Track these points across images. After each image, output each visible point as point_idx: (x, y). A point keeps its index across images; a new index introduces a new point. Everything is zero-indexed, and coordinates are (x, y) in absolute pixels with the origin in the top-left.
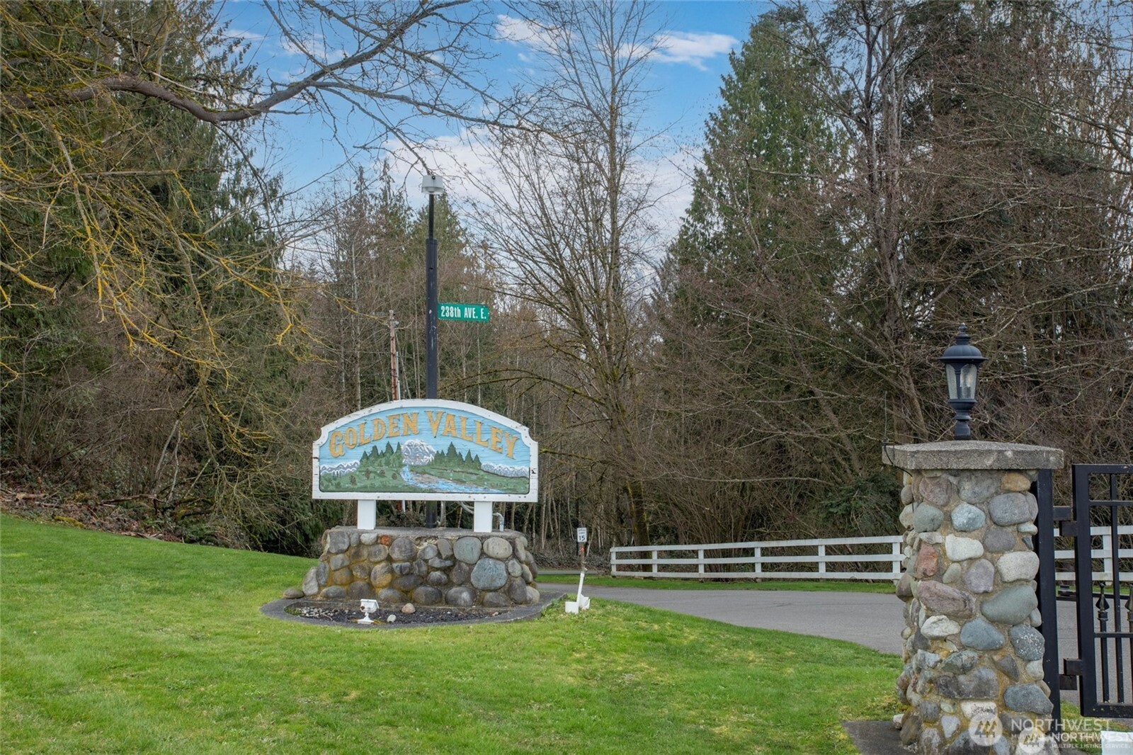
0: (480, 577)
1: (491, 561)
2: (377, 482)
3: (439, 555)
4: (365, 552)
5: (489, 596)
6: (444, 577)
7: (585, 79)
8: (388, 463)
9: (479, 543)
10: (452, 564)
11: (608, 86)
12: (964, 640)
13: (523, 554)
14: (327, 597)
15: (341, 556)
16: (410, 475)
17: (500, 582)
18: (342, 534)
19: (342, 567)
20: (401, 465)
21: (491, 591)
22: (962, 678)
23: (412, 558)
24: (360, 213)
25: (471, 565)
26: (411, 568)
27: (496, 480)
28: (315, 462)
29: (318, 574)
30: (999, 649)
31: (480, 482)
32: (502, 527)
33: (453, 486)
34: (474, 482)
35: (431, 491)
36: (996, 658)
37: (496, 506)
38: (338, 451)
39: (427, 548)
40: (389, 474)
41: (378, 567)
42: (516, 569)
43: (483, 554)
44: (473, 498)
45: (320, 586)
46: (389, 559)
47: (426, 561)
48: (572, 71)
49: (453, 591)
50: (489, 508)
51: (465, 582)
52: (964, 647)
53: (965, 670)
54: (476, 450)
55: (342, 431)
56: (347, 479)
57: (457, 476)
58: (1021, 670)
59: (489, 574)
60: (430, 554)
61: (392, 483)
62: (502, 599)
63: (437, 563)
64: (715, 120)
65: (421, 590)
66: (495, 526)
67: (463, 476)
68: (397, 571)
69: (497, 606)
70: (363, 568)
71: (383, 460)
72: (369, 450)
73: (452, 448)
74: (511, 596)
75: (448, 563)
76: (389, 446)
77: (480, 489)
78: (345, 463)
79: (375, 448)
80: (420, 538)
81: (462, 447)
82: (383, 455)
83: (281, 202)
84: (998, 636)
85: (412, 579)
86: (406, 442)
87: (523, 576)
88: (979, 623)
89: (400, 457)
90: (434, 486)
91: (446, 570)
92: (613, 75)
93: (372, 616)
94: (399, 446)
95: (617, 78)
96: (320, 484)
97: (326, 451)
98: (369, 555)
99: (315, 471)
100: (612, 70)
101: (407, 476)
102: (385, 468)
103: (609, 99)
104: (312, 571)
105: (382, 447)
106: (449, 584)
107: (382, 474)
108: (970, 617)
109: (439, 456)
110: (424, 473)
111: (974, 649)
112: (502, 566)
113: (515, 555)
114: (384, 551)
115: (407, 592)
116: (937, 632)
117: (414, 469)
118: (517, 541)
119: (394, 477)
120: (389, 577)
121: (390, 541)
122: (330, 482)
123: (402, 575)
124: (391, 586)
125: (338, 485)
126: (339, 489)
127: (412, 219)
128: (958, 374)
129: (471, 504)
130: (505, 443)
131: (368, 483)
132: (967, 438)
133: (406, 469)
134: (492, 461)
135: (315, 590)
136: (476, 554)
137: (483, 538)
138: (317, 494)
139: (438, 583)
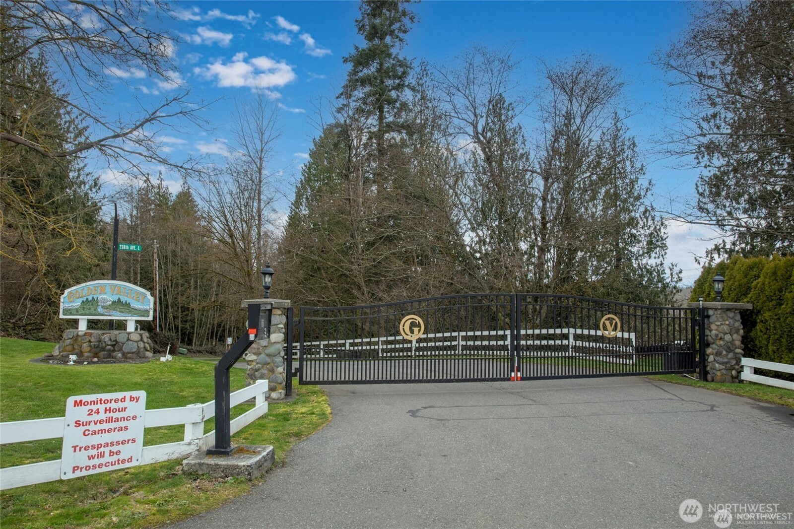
0: (126, 349)
1: (131, 342)
2: (88, 312)
3: (110, 340)
4: (80, 339)
5: (129, 355)
6: (112, 348)
7: (248, 144)
8: (92, 305)
9: (127, 335)
10: (115, 343)
11: (259, 148)
12: (258, 361)
13: (145, 340)
14: (62, 356)
15: (69, 340)
16: (102, 309)
17: (134, 350)
18: (71, 332)
19: (70, 345)
20: (98, 306)
21: (130, 353)
22: (256, 373)
23: (100, 341)
24: (147, 194)
25: (123, 344)
26: (99, 345)
27: (136, 312)
28: (61, 304)
29: (59, 347)
30: (268, 364)
31: (130, 312)
32: (139, 330)
33: (119, 314)
34: (128, 312)
35: (110, 316)
36: (268, 367)
37: (137, 322)
38: (71, 300)
39: (106, 338)
40: (93, 309)
41: (85, 344)
42: (141, 345)
43: (128, 339)
44: (127, 318)
45: (60, 352)
46: (90, 341)
47: (105, 342)
48: (243, 140)
49: (115, 354)
50: (134, 322)
51: (120, 350)
52: (257, 363)
53: (257, 370)
54: (129, 300)
55: (74, 292)
56: (75, 311)
57: (121, 310)
58: (275, 370)
59: (131, 347)
60: (107, 339)
61: (94, 312)
62: (134, 356)
63: (109, 343)
64: (306, 166)
65: (102, 353)
66: (136, 329)
67: (123, 310)
68: (93, 346)
69: (132, 359)
70: (78, 345)
71: (91, 303)
72: (85, 299)
73: (119, 299)
74: (139, 355)
75: (114, 343)
76: (93, 298)
77: (130, 315)
78: (74, 304)
79: (87, 299)
80: (103, 334)
81: (123, 299)
82: (91, 301)
83: (99, 189)
84: (268, 360)
85: (99, 349)
86: (100, 297)
87: (145, 347)
88: (263, 356)
89: (97, 302)
90: (111, 313)
91: (113, 346)
92: (262, 144)
93: (74, 361)
94: (97, 298)
95: (263, 145)
96: (63, 312)
97: (67, 299)
98: (81, 340)
99: (61, 307)
100: (261, 141)
101: (100, 310)
102: (91, 306)
103: (260, 154)
104: (57, 346)
105: (90, 298)
106: (114, 351)
107: (90, 309)
108: (260, 354)
109: (114, 302)
110: (107, 308)
111: (260, 364)
112: (136, 344)
113: (142, 340)
114: (87, 338)
115: (96, 354)
116: (250, 359)
117: (103, 307)
118: (143, 335)
119: (95, 310)
120: (89, 348)
121: (91, 334)
122: (67, 312)
123: (95, 348)
124: (90, 352)
125: (71, 313)
126: (71, 314)
127: (172, 198)
128: (265, 277)
129: (126, 321)
130: (140, 298)
131: (84, 312)
132: (268, 298)
133: (100, 307)
134: (135, 305)
135: (58, 353)
136: (125, 340)
137: (129, 333)
138: (61, 316)
139: (109, 350)
